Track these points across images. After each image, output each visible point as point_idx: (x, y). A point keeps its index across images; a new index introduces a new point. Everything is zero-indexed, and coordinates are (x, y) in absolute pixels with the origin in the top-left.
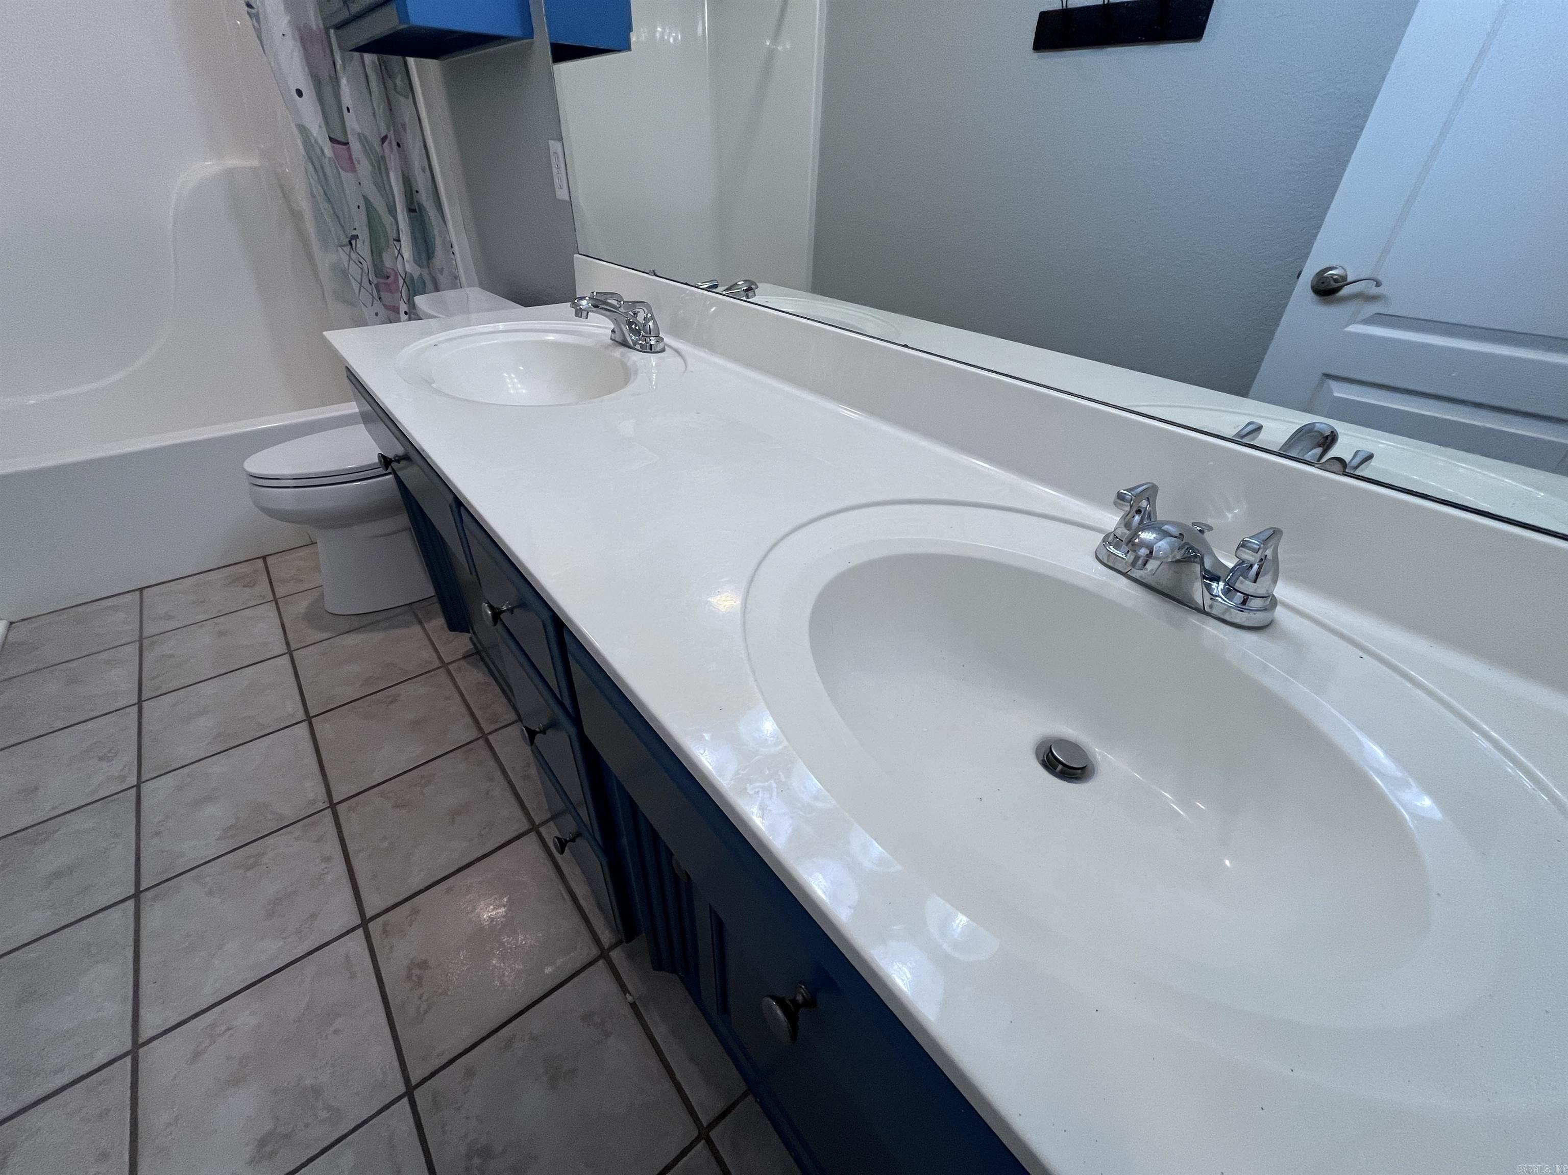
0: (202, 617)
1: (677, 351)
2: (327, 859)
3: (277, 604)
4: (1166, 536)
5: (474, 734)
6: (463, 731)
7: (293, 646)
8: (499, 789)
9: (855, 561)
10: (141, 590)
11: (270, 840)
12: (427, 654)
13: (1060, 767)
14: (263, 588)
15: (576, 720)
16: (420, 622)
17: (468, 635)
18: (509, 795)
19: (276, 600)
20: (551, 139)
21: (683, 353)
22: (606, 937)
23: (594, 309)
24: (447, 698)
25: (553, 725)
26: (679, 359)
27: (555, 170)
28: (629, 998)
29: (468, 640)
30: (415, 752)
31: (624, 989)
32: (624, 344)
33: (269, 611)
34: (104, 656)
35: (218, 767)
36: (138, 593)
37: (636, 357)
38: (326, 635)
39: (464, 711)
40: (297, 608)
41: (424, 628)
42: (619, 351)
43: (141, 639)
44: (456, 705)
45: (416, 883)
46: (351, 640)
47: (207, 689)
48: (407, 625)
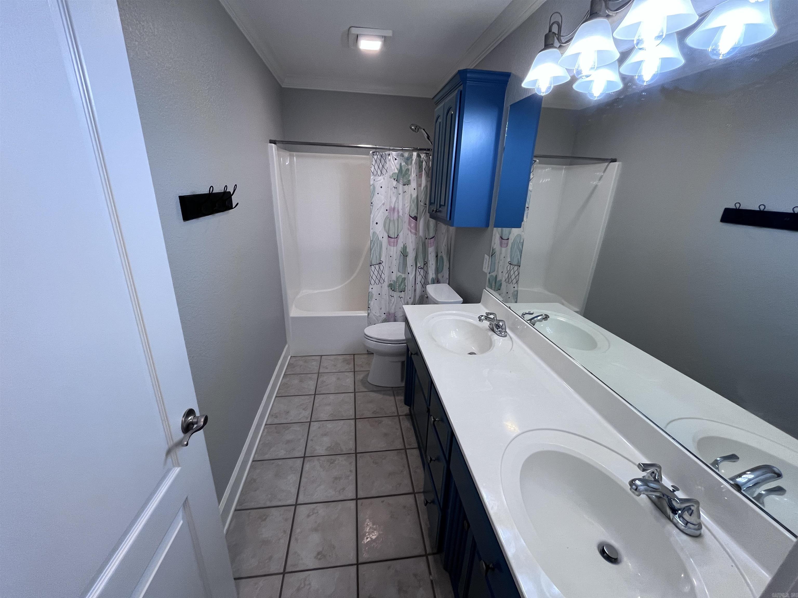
0: (335, 371)
1: (511, 338)
2: (351, 471)
3: (354, 373)
4: (646, 486)
5: (403, 447)
6: (398, 444)
7: (356, 391)
8: (406, 472)
9: (545, 449)
10: (321, 356)
11: (338, 457)
12: (394, 409)
13: (605, 554)
14: (352, 366)
15: (448, 462)
16: (394, 396)
17: (409, 407)
18: (409, 476)
19: (354, 372)
20: (486, 254)
21: (513, 339)
22: (429, 550)
23: (485, 320)
24: (397, 429)
25: (438, 459)
26: (510, 342)
27: (484, 263)
28: (431, 578)
29: (408, 409)
30: (382, 445)
31: (430, 574)
32: (493, 330)
33: (351, 374)
34: (309, 375)
35: (329, 425)
36: (320, 357)
37: (495, 337)
38: (366, 390)
39: (401, 436)
40: (360, 377)
41: (395, 398)
42: (491, 333)
43: (319, 373)
44: (399, 433)
45: (374, 493)
46: (373, 395)
47: (332, 397)
48: (390, 395)
